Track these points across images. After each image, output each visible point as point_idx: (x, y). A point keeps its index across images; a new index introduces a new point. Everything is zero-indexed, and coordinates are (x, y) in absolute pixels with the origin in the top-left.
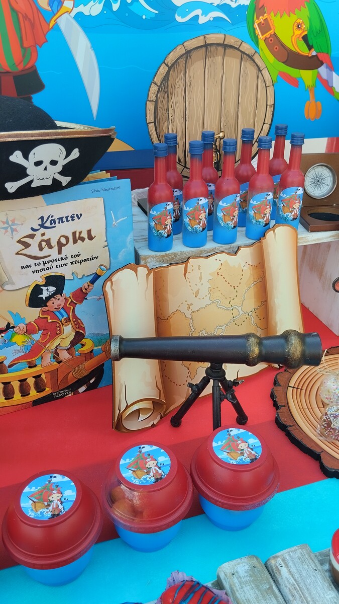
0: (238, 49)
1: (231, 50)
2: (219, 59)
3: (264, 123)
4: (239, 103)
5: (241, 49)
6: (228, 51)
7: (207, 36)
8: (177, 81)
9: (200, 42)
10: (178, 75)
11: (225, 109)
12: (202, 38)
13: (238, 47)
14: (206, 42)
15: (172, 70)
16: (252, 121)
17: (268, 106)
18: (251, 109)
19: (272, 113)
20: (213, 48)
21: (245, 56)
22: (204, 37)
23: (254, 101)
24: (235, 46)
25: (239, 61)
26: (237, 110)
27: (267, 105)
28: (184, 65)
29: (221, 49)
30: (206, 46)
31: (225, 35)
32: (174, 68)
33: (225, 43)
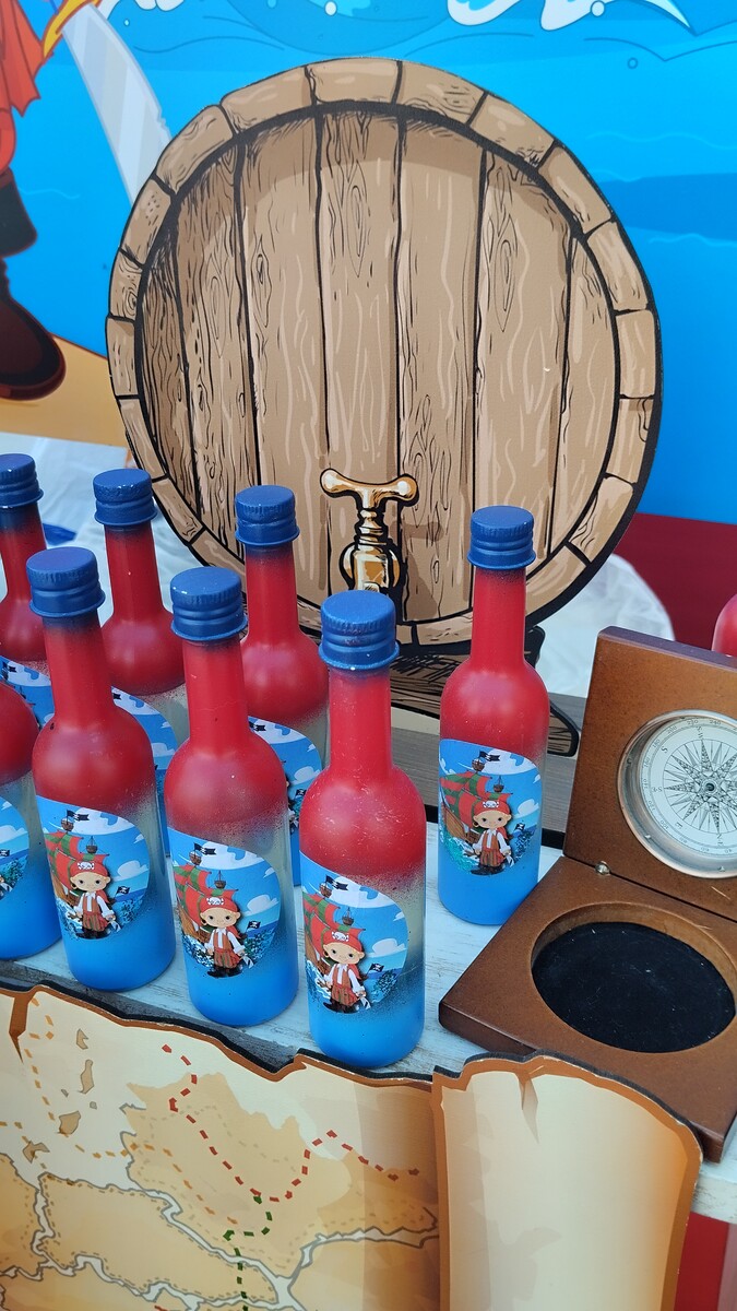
0: (465, 130)
1: (433, 133)
2: (378, 171)
3: (604, 474)
4: (476, 370)
5: (479, 127)
6: (418, 136)
7: (318, 70)
8: (208, 252)
9: (287, 95)
10: (208, 228)
11: (414, 386)
12: (299, 75)
13: (463, 119)
14: (314, 98)
15: (184, 207)
16: (541, 454)
17: (625, 403)
18: (536, 401)
19: (645, 434)
20: (350, 123)
21: (500, 162)
22: (307, 75)
23: (552, 370)
24: (451, 115)
25: (469, 184)
26: (468, 398)
27: (618, 396)
28: (230, 192)
29: (383, 131)
30: (318, 112)
31: (399, 64)
32: (194, 200)
33: (404, 100)
